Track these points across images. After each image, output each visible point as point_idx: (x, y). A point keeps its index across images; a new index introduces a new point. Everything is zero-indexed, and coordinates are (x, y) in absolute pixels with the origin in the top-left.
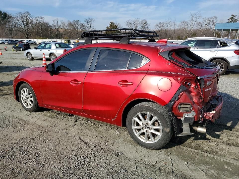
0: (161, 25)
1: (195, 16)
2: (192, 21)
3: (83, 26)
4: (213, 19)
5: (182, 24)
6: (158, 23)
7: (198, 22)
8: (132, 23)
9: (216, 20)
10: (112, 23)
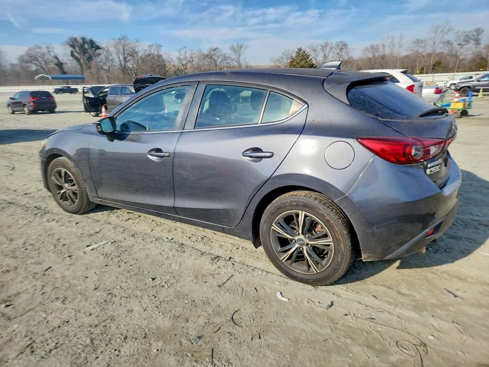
0: (374, 48)
1: (441, 29)
2: (435, 39)
3: (225, 58)
4: (476, 34)
5: (415, 45)
6: (368, 46)
7: (446, 41)
8: (319, 48)
9: (481, 35)
10: (300, 50)
